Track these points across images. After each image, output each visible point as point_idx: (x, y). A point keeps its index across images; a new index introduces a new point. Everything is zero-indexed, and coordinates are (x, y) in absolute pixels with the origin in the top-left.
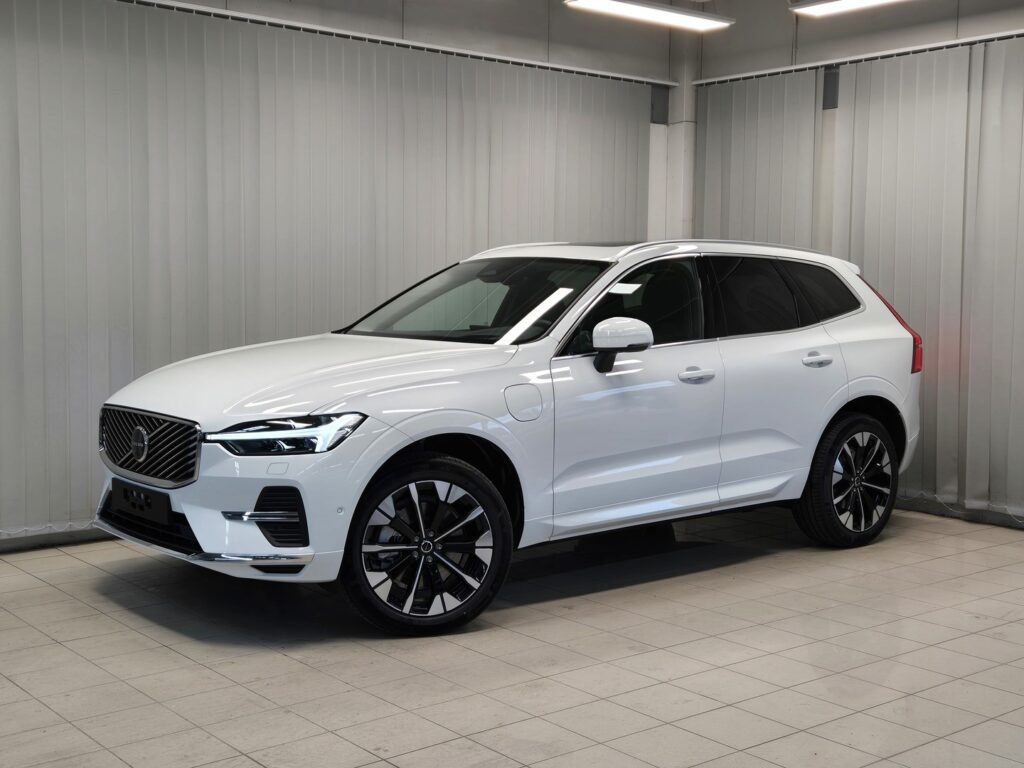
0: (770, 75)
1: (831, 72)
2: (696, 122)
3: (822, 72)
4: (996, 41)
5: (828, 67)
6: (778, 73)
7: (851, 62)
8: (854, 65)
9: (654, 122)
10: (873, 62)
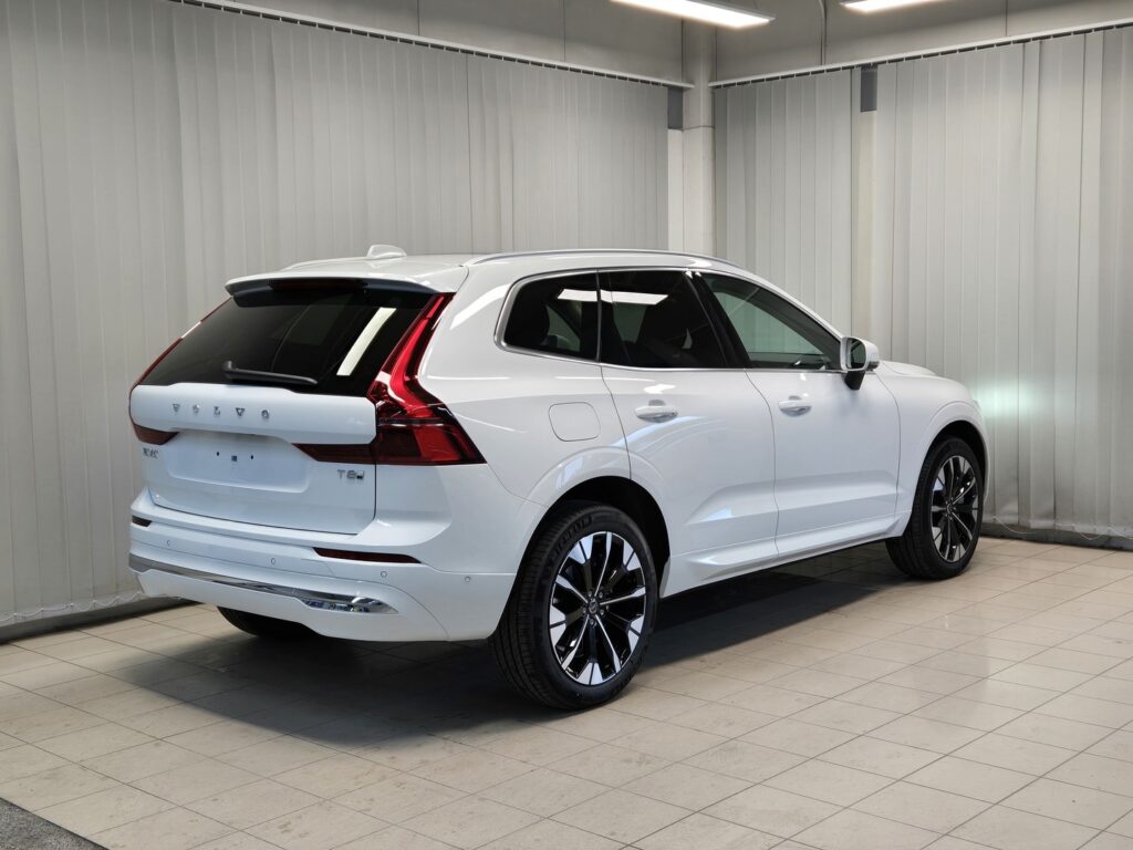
0: (798, 75)
1: (868, 72)
2: (714, 127)
3: (858, 72)
4: (1052, 39)
5: (864, 67)
6: (807, 74)
7: (890, 61)
8: (895, 64)
9: (670, 128)
10: (916, 60)
